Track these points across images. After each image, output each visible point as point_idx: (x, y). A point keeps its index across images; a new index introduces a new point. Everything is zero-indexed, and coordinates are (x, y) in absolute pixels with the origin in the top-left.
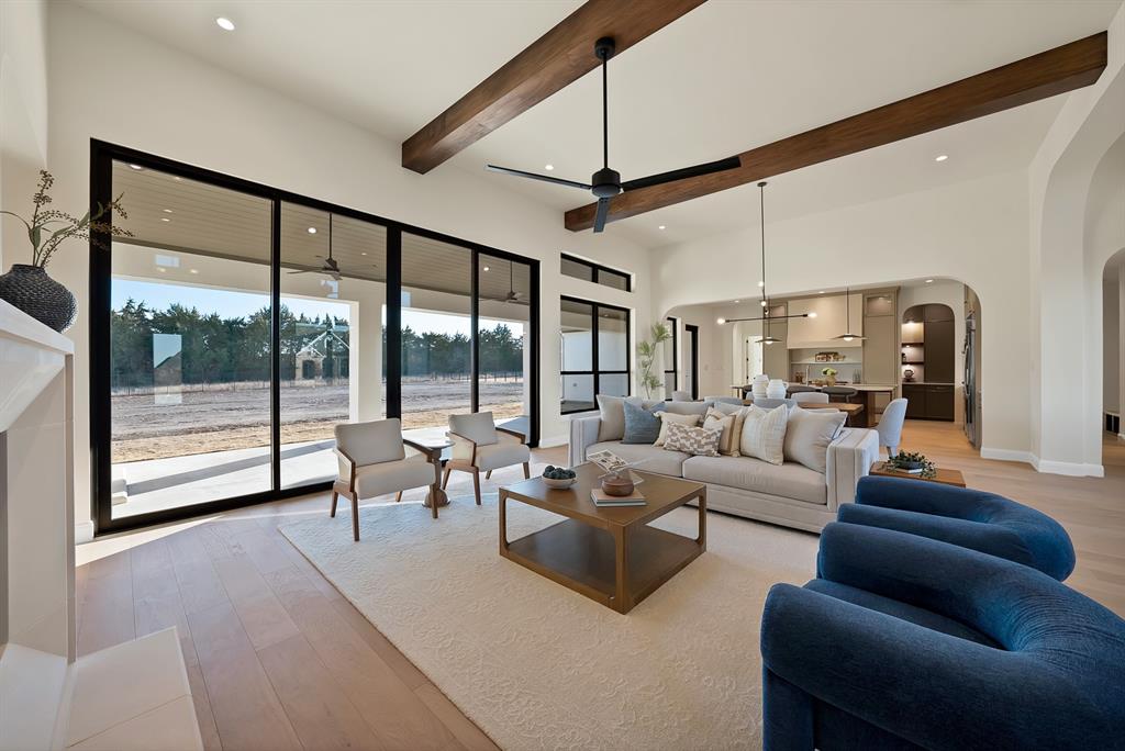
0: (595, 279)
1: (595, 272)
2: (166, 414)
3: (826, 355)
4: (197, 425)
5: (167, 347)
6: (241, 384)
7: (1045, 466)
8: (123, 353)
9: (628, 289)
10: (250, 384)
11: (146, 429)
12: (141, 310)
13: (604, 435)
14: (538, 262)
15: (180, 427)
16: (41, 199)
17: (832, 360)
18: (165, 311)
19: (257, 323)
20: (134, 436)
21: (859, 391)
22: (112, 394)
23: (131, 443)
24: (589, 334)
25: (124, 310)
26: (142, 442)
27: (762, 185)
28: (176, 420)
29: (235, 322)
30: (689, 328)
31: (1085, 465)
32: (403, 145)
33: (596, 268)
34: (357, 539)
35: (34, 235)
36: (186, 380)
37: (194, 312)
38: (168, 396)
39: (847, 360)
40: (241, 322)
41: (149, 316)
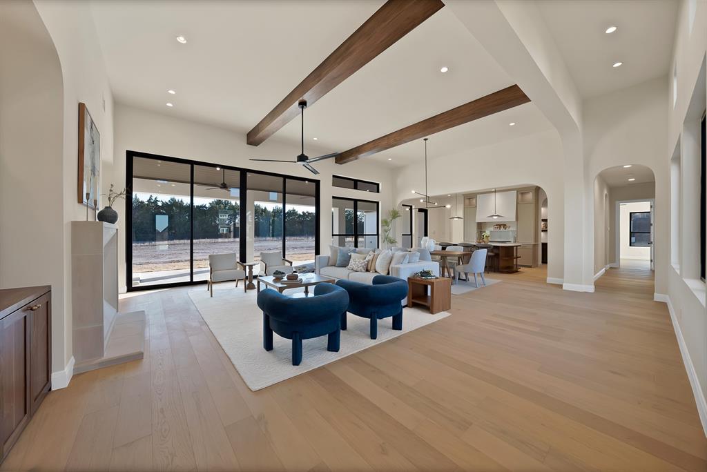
0: (356, 188)
1: (356, 184)
2: (162, 254)
3: (499, 225)
4: (175, 259)
5: (162, 222)
6: (204, 240)
7: (567, 286)
8: (147, 223)
9: (378, 191)
10: (208, 240)
11: (153, 260)
12: (156, 201)
13: (330, 263)
14: (319, 181)
15: (168, 260)
16: (111, 190)
17: (502, 229)
18: (167, 201)
19: (212, 207)
20: (148, 263)
21: (494, 246)
22: (133, 245)
23: (146, 266)
24: (376, 213)
25: (148, 201)
26: (151, 265)
27: (426, 140)
28: (167, 257)
29: (201, 206)
30: (420, 210)
31: (583, 286)
32: (247, 135)
33: (356, 181)
34: (211, 296)
35: (109, 199)
36: (171, 238)
37: (181, 201)
38: (163, 246)
39: (511, 229)
40: (205, 207)
41: (160, 204)
